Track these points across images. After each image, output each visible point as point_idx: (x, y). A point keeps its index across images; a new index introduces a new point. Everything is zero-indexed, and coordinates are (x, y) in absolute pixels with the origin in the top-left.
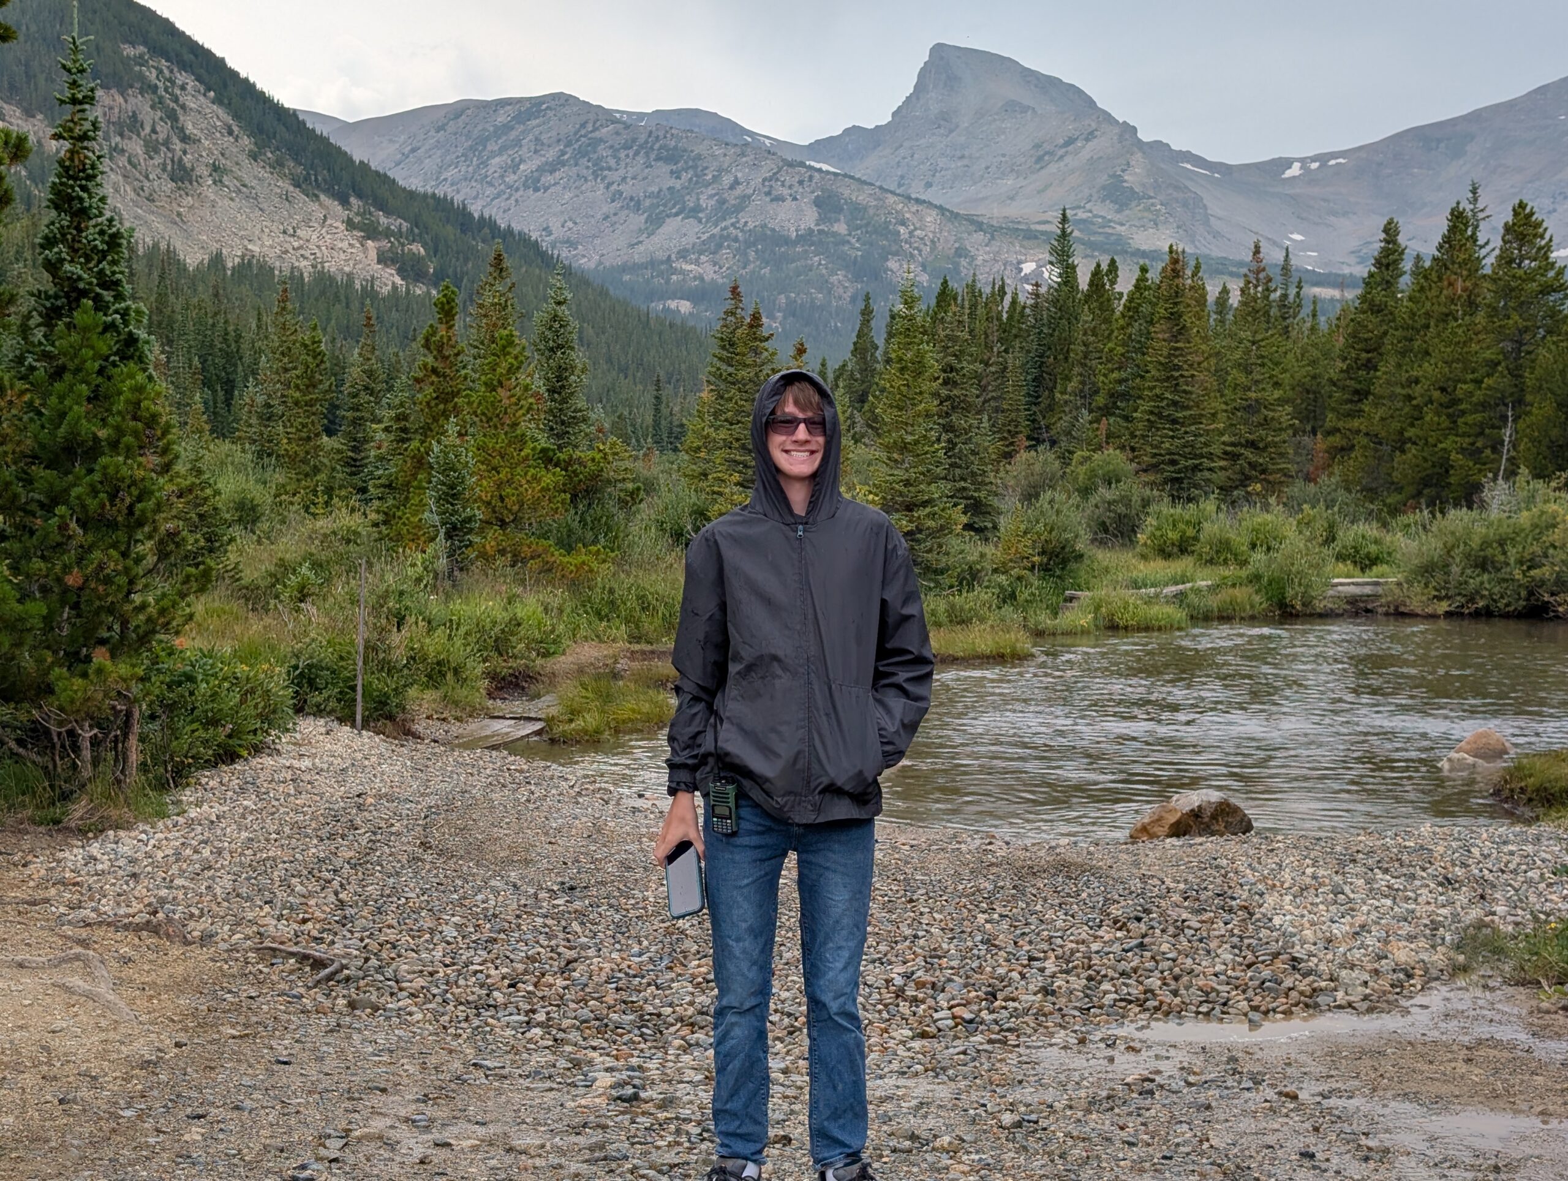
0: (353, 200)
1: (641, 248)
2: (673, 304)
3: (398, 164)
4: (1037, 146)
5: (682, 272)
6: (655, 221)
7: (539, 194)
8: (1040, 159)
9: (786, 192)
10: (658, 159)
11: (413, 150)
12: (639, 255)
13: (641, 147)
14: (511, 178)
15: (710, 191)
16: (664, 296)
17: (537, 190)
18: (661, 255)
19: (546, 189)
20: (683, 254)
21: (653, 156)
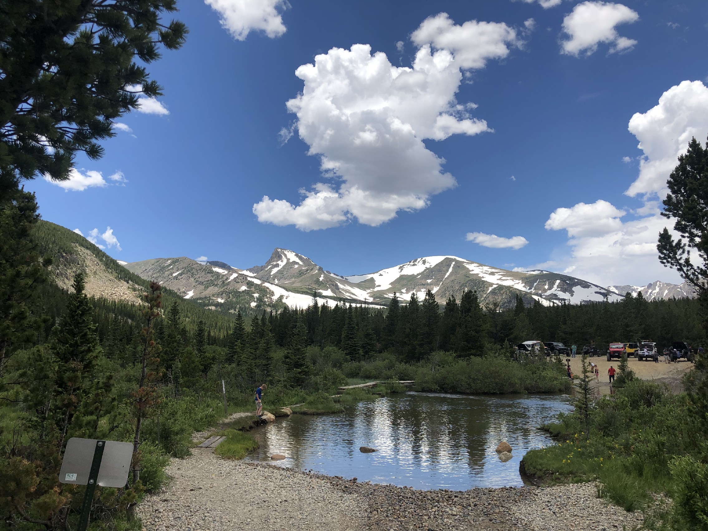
0: (130, 282)
1: (203, 294)
2: (210, 308)
3: (141, 273)
4: (299, 271)
5: (213, 300)
6: (207, 287)
7: (177, 281)
8: (300, 274)
9: (240, 281)
10: (208, 273)
11: (145, 270)
12: (203, 295)
13: (204, 270)
14: (170, 277)
15: (221, 280)
16: (209, 305)
17: (177, 280)
18: (208, 296)
19: (179, 279)
20: (213, 296)
21: (206, 272)
